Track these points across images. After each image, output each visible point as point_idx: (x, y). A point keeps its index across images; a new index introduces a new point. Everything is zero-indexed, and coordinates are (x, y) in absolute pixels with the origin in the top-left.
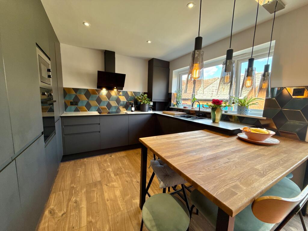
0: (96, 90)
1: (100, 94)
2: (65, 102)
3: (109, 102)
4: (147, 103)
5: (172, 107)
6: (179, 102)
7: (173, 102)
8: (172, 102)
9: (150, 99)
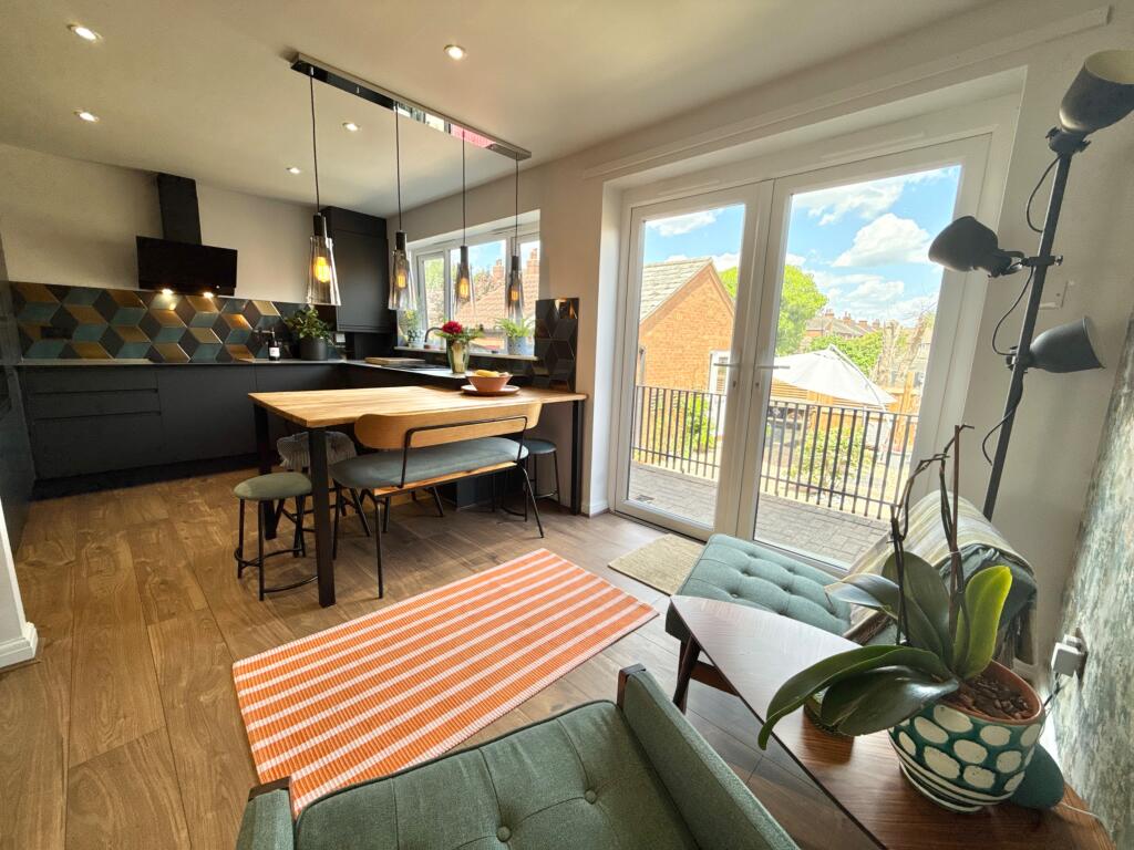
0: (135, 292)
1: (154, 306)
2: (19, 329)
3: (187, 331)
4: (318, 336)
5: (399, 348)
6: (414, 335)
7: (402, 334)
8: (400, 332)
9: (329, 323)
